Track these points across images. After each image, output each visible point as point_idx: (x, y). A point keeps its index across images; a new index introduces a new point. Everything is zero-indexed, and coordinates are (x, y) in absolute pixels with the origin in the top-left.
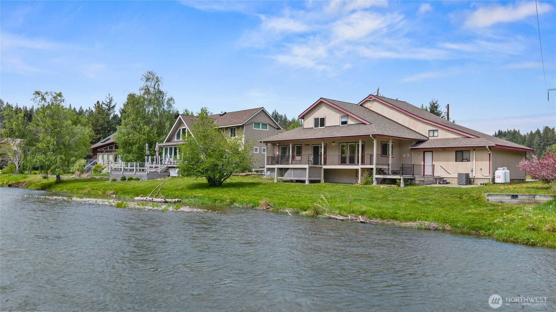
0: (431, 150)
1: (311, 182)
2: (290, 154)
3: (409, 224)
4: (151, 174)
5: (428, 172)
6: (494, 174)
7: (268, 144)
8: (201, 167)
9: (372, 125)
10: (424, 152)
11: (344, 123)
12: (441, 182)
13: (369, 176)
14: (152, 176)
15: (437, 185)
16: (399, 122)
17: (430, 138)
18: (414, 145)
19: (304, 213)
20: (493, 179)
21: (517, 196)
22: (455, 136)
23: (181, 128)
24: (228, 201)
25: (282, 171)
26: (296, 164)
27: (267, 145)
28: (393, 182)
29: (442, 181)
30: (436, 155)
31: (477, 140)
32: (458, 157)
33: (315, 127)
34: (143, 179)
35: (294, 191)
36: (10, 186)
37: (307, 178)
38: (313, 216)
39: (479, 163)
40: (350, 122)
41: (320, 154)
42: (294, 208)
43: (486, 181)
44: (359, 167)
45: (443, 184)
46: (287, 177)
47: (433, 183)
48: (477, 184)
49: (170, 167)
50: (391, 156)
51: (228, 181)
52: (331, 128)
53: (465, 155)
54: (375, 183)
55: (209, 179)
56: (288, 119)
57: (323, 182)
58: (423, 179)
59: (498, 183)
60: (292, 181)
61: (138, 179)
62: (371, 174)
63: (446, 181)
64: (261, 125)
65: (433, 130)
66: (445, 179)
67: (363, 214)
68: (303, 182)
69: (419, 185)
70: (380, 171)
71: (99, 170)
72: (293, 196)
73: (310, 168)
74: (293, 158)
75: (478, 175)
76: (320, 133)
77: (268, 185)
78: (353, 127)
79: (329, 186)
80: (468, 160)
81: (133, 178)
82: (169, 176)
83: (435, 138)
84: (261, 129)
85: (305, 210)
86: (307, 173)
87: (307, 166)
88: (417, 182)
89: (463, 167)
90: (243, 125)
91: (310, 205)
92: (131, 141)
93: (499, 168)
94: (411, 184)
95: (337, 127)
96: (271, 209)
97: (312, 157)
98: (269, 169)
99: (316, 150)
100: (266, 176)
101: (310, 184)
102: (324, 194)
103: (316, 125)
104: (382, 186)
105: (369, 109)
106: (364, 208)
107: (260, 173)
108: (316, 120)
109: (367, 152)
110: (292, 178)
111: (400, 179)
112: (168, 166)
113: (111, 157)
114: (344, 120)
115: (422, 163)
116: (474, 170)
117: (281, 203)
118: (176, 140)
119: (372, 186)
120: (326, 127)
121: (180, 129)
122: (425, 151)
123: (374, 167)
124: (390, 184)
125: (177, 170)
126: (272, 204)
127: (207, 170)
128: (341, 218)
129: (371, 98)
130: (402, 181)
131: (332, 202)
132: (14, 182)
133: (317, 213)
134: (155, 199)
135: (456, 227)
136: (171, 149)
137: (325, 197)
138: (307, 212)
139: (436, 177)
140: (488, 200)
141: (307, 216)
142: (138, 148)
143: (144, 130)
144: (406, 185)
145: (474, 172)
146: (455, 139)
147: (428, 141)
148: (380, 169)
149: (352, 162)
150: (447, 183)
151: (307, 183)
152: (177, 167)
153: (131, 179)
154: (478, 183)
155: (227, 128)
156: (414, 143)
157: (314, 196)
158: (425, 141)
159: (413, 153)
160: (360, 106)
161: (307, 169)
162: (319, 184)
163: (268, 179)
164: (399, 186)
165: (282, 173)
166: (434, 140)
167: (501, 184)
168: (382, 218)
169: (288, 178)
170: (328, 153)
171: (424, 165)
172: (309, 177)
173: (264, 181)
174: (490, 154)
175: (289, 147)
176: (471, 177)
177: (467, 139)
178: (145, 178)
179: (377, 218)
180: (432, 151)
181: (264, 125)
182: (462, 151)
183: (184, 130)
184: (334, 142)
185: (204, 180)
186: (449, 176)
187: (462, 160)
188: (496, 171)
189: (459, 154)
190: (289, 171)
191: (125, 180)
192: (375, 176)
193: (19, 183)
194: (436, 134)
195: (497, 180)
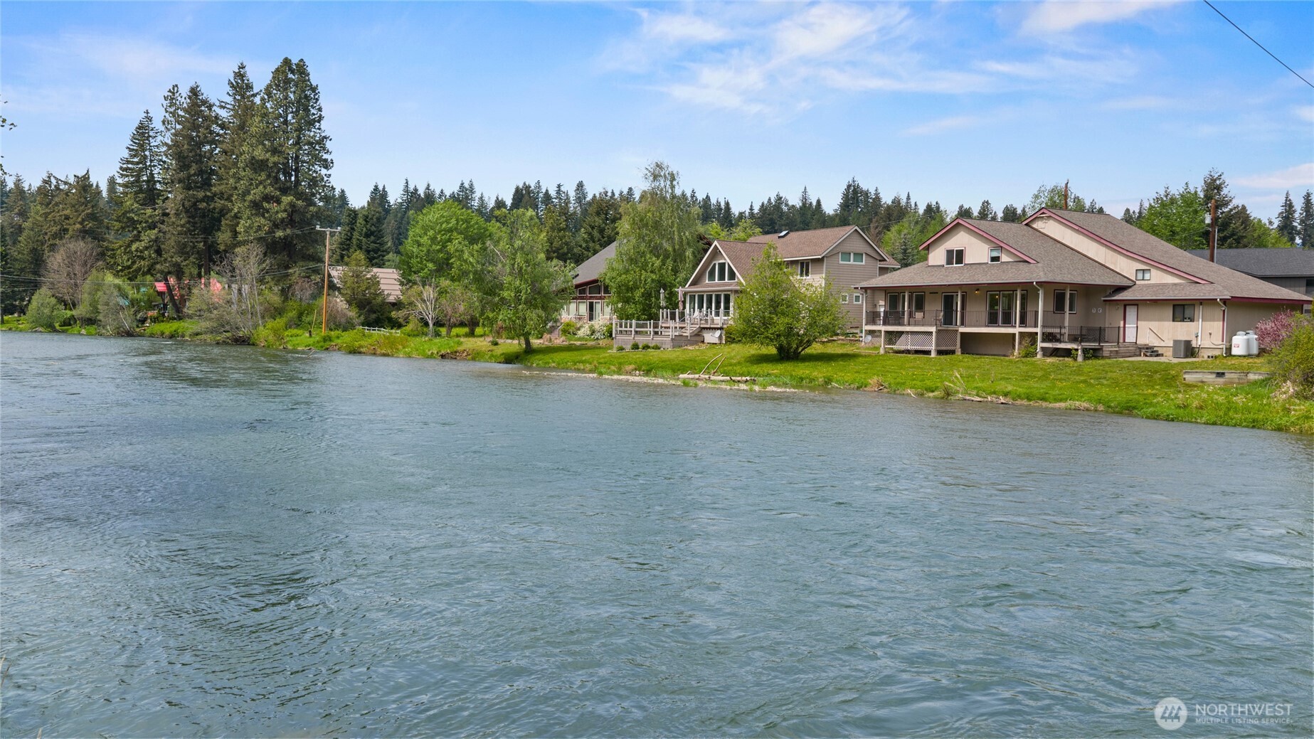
0: (1136, 303)
1: (940, 352)
2: (906, 309)
3: (1057, 405)
4: (677, 338)
5: (1130, 337)
6: (1230, 341)
7: (868, 291)
8: (770, 331)
9: (1039, 265)
10: (1125, 306)
11: (994, 259)
12: (1148, 354)
13: (1032, 345)
14: (678, 341)
15: (1142, 358)
16: (1089, 256)
17: (1137, 282)
18: (1110, 295)
19: (931, 395)
20: (1229, 349)
21: (1223, 374)
22: (1177, 281)
23: (717, 262)
24: (820, 380)
25: (892, 337)
26: (915, 325)
27: (866, 292)
28: (1068, 353)
29: (1151, 351)
30: (1143, 311)
31: (1209, 287)
32: (1177, 315)
33: (948, 264)
34: (666, 347)
35: (914, 367)
36: (443, 356)
37: (933, 348)
38: (943, 398)
39: (1208, 324)
40: (1005, 258)
41: (954, 308)
42: (916, 389)
43: (1217, 353)
44: (1016, 330)
45: (1151, 356)
46: (899, 346)
47: (1135, 355)
48: (1203, 357)
49: (704, 328)
50: (1068, 312)
51: (809, 351)
52: (974, 267)
53: (1188, 313)
54: (1039, 356)
55: (780, 349)
56: (883, 201)
57: (960, 353)
58: (1117, 349)
59: (1235, 356)
60: (908, 352)
61: (657, 348)
62: (1034, 342)
63: (1157, 351)
64: (852, 255)
65: (1143, 270)
66: (1155, 349)
67: (1006, 395)
68: (928, 353)
69: (1109, 358)
70: (1048, 337)
71: (571, 331)
72: (914, 375)
73: (938, 332)
74: (911, 315)
75: (1206, 344)
76: (956, 276)
77: (872, 359)
78: (1009, 267)
79: (968, 359)
80: (1192, 320)
81: (651, 345)
82: (703, 342)
83: (1146, 282)
84: (852, 262)
85: (933, 391)
86: (934, 340)
87: (933, 329)
88: (1106, 354)
89: (1183, 331)
90: (823, 257)
91: (939, 384)
92: (631, 283)
93: (1238, 333)
94: (1096, 357)
95: (984, 266)
96: (885, 390)
97: (942, 314)
98: (871, 332)
99: (949, 302)
100: (866, 343)
101: (939, 357)
102: (959, 371)
103: (949, 262)
104: (1049, 360)
105: (1040, 232)
106: (1010, 388)
107: (852, 338)
108: (950, 253)
109: (1030, 308)
110: (909, 347)
111: (1077, 350)
112: (702, 326)
113: (583, 308)
114: (995, 254)
115: (1122, 325)
116: (1200, 335)
117: (898, 383)
118: (707, 282)
119: (1034, 359)
120: (965, 264)
121: (715, 264)
122: (1126, 304)
123: (1038, 330)
124: (1064, 357)
125: (718, 333)
126: (886, 384)
127: (779, 336)
128: (979, 399)
129: (1043, 213)
130: (1080, 352)
131: (968, 381)
132: (449, 351)
133: (948, 394)
134: (713, 378)
135: (1109, 407)
136: (701, 298)
137: (961, 375)
138: (936, 393)
139: (1141, 345)
140: (1185, 379)
141: (936, 398)
142: (643, 295)
143: (652, 265)
144: (1086, 358)
145: (1199, 338)
146: (1175, 284)
147: (1133, 288)
148: (1051, 334)
149: (1007, 321)
150: (1158, 355)
151: (933, 354)
152: (718, 329)
153: (646, 347)
154: (1205, 354)
155: (792, 262)
156: (1109, 291)
157: (945, 374)
158: (1129, 287)
159: (1107, 307)
160: (1025, 227)
161: (934, 334)
162: (953, 356)
163: (868, 349)
164: (1075, 359)
165: (891, 339)
166: (1143, 285)
167: (1240, 356)
168: (1029, 399)
169: (903, 348)
170: (968, 308)
171: (1124, 327)
172: (937, 345)
173: (863, 352)
174: (1224, 311)
175: (904, 297)
176: (1194, 345)
177: (1194, 285)
178: (669, 346)
179: (1022, 399)
180: (1137, 305)
181: (858, 256)
182: (1184, 305)
183: (722, 266)
184: (977, 290)
185: (772, 350)
186: (1163, 344)
187: (1183, 320)
188: (1234, 338)
189: (1179, 310)
190: (903, 337)
191: (638, 348)
192: (1040, 344)
193: (456, 352)
194: (1147, 276)
195: (1235, 351)
